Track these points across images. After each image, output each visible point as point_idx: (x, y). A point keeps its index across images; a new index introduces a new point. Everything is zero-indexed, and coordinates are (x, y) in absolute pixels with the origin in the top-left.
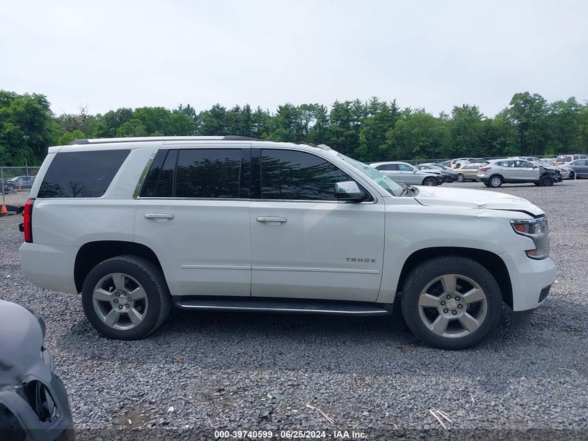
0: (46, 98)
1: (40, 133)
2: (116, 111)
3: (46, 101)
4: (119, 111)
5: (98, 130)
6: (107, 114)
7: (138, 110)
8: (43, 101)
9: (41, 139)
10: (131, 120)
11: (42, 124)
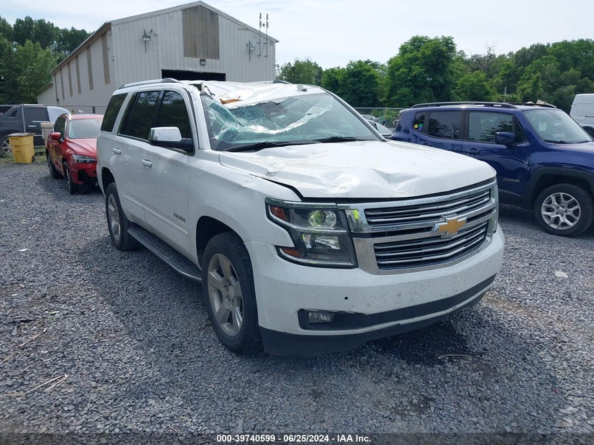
0: (453, 40)
1: (442, 75)
2: (529, 47)
3: (452, 43)
4: (532, 47)
5: (505, 70)
6: (518, 52)
7: (555, 45)
8: (450, 43)
9: (442, 81)
10: (543, 57)
11: (445, 67)
